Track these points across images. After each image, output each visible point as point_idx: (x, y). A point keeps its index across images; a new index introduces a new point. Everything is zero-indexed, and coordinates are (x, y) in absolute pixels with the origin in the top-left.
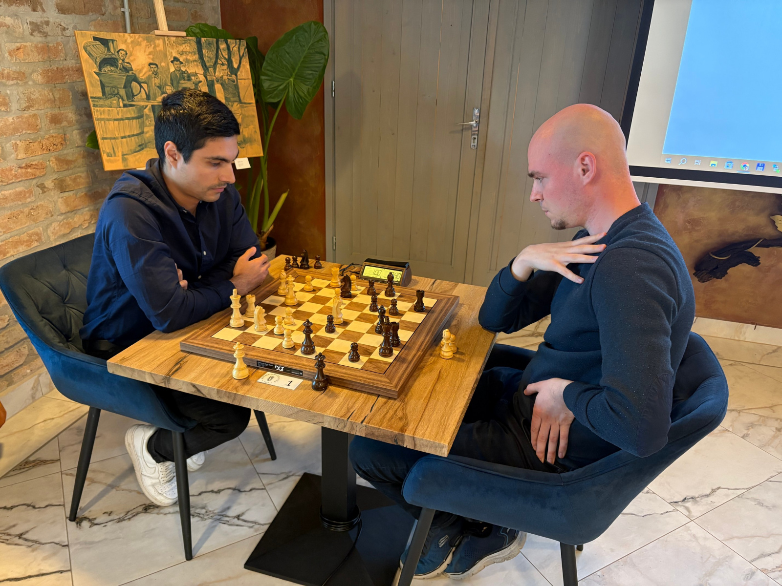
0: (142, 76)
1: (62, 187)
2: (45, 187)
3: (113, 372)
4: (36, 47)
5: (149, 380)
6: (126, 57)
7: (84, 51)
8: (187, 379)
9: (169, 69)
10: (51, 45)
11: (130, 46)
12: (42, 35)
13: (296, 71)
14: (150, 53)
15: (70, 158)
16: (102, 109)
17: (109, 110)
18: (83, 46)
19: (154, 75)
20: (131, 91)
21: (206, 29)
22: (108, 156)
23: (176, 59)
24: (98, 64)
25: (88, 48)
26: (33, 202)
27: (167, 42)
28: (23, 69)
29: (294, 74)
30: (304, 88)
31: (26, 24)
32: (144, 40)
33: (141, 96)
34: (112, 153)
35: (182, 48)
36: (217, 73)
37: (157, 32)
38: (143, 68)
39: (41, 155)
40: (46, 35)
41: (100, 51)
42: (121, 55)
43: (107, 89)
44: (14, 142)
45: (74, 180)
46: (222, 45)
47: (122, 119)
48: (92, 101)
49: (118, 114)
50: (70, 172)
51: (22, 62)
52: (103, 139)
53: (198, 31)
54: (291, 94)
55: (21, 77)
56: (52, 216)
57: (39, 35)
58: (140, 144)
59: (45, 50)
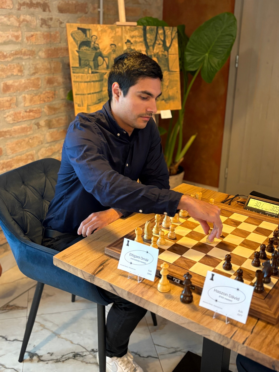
0: (105, 53)
1: (49, 125)
2: (39, 125)
3: (57, 265)
4: (43, 34)
5: (80, 275)
6: (96, 40)
7: (71, 36)
8: (106, 280)
9: (123, 48)
10: (52, 33)
11: (100, 33)
12: (47, 27)
13: (211, 48)
14: (112, 37)
15: (57, 106)
16: (78, 75)
17: (82, 76)
18: (70, 33)
19: (112, 52)
20: (97, 62)
21: (151, 20)
22: (79, 105)
23: (128, 41)
24: (79, 45)
25: (74, 35)
26: (32, 134)
27: (124, 29)
28: (34, 49)
29: (209, 51)
30: (216, 61)
31: (38, 21)
32: (109, 28)
33: (103, 66)
34: (81, 104)
35: (133, 33)
36: (155, 50)
37: (118, 23)
38: (106, 47)
39: (40, 104)
40: (49, 27)
41: (81, 37)
42: (93, 39)
43: (82, 62)
44: (23, 95)
45: (58, 121)
46: (160, 30)
47: (90, 82)
48: (73, 69)
49: (87, 78)
50: (56, 115)
51: (34, 44)
52: (76, 94)
53: (145, 21)
54: (205, 65)
55: (32, 53)
56: (42, 143)
57: (45, 27)
58: (99, 98)
59: (49, 37)
